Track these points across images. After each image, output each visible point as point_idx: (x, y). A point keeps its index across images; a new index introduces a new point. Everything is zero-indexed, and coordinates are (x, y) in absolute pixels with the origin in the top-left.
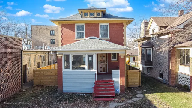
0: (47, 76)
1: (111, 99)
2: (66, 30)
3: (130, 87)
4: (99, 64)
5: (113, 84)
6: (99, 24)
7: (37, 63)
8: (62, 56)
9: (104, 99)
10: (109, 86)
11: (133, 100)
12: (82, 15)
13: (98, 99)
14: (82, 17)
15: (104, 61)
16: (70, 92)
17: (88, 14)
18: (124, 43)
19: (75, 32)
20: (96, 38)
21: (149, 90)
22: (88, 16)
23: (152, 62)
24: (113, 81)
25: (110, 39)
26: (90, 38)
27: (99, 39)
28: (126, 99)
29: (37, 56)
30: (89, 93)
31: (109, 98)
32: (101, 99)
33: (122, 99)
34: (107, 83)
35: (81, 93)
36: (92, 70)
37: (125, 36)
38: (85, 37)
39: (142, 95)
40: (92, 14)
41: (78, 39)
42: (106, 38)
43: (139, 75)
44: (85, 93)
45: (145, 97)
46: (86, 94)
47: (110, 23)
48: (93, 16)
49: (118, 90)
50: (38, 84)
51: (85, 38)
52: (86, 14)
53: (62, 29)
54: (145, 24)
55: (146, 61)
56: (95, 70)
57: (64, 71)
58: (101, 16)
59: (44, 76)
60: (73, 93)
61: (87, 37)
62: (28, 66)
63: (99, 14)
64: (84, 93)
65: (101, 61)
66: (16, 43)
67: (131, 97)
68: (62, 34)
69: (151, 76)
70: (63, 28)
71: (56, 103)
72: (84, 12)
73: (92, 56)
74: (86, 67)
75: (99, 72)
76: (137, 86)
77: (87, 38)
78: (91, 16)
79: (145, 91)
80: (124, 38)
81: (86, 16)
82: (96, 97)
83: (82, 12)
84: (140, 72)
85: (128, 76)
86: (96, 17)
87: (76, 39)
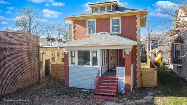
1: (110, 98)
2: (78, 26)
3: (144, 86)
4: (110, 60)
5: (117, 82)
6: (109, 18)
7: (61, 58)
8: (68, 52)
9: (103, 97)
10: (113, 84)
11: (135, 102)
12: (93, 11)
13: (96, 96)
15: (115, 57)
16: (75, 87)
17: (99, 9)
18: (137, 37)
19: (86, 28)
20: (106, 33)
21: (164, 93)
22: (99, 11)
23: (181, 59)
24: (118, 79)
25: (121, 34)
26: (101, 34)
27: (110, 34)
28: (128, 99)
29: (61, 51)
31: (108, 97)
32: (99, 97)
33: (123, 99)
34: (112, 80)
35: (86, 89)
36: (96, 66)
37: (138, 30)
39: (151, 97)
40: (102, 9)
41: (89, 35)
42: (117, 33)
43: (155, 73)
44: (90, 89)
45: (153, 99)
47: (121, 17)
48: (104, 10)
49: (122, 90)
50: (55, 77)
51: (96, 34)
52: (97, 9)
53: (75, 26)
55: (174, 58)
56: (99, 66)
57: (70, 67)
58: (112, 10)
59: (60, 70)
60: (78, 88)
61: (97, 32)
62: (51, 61)
63: (110, 8)
64: (88, 89)
65: (112, 57)
66: (33, 40)
67: (136, 98)
68: (75, 30)
69: (180, 76)
70: (75, 24)
71: (55, 96)
72: (95, 7)
73: (96, 52)
75: (110, 68)
76: (153, 86)
77: (98, 34)
78: (102, 11)
79: (158, 93)
80: (137, 32)
81: (97, 11)
82: (96, 94)
83: (93, 8)
84: (157, 71)
85: (141, 74)
86: (106, 11)
87: (87, 35)
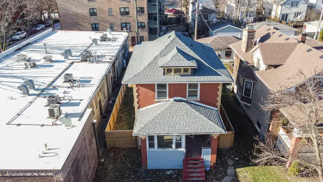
0: (122, 138)
2: (143, 90)
5: (203, 162)
8: (146, 137)
10: (199, 165)
12: (164, 72)
14: (164, 74)
17: (173, 71)
18: (217, 104)
19: (155, 91)
21: (242, 159)
22: (173, 73)
23: (251, 99)
25: (200, 100)
26: (175, 100)
27: (187, 100)
30: (176, 170)
34: (197, 160)
35: (168, 170)
36: (180, 150)
38: (168, 97)
39: (233, 170)
40: (177, 70)
41: (158, 100)
42: (195, 99)
43: (232, 136)
45: (236, 173)
46: (173, 170)
48: (179, 72)
50: (112, 146)
51: (168, 99)
52: (169, 71)
53: (139, 89)
54: (249, 35)
55: (243, 95)
56: (183, 149)
57: (148, 151)
58: (190, 74)
59: (118, 138)
60: (160, 170)
61: (170, 97)
64: (171, 170)
67: (222, 177)
68: (139, 94)
70: (139, 87)
72: (167, 69)
74: (174, 146)
76: (228, 147)
77: (171, 99)
78: (176, 72)
79: (237, 160)
80: (218, 98)
81: (169, 72)
83: (164, 70)
84: (234, 134)
86: (182, 74)
87: (156, 100)
